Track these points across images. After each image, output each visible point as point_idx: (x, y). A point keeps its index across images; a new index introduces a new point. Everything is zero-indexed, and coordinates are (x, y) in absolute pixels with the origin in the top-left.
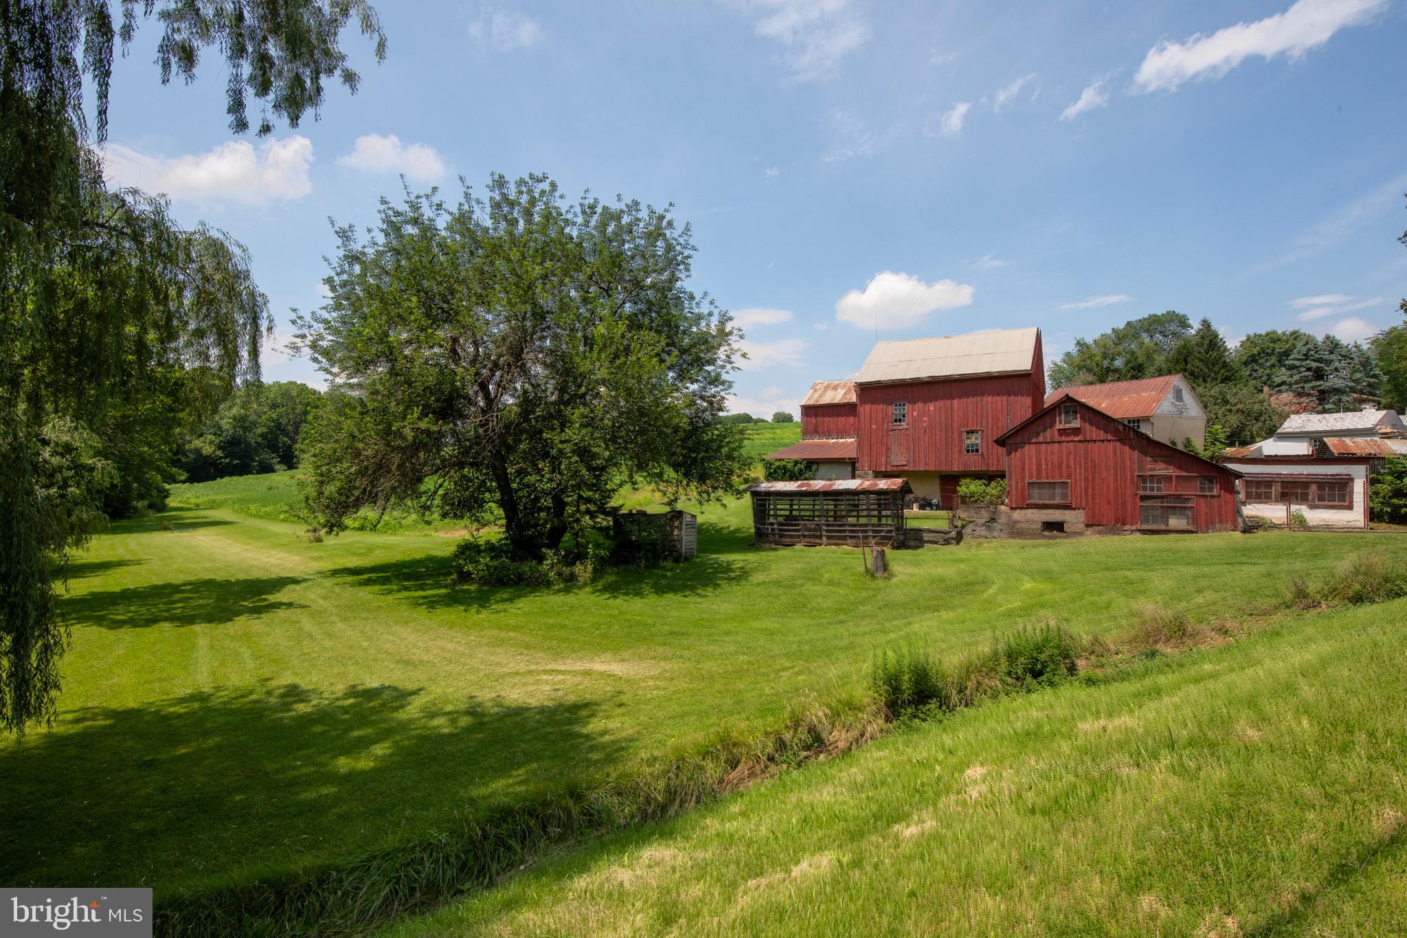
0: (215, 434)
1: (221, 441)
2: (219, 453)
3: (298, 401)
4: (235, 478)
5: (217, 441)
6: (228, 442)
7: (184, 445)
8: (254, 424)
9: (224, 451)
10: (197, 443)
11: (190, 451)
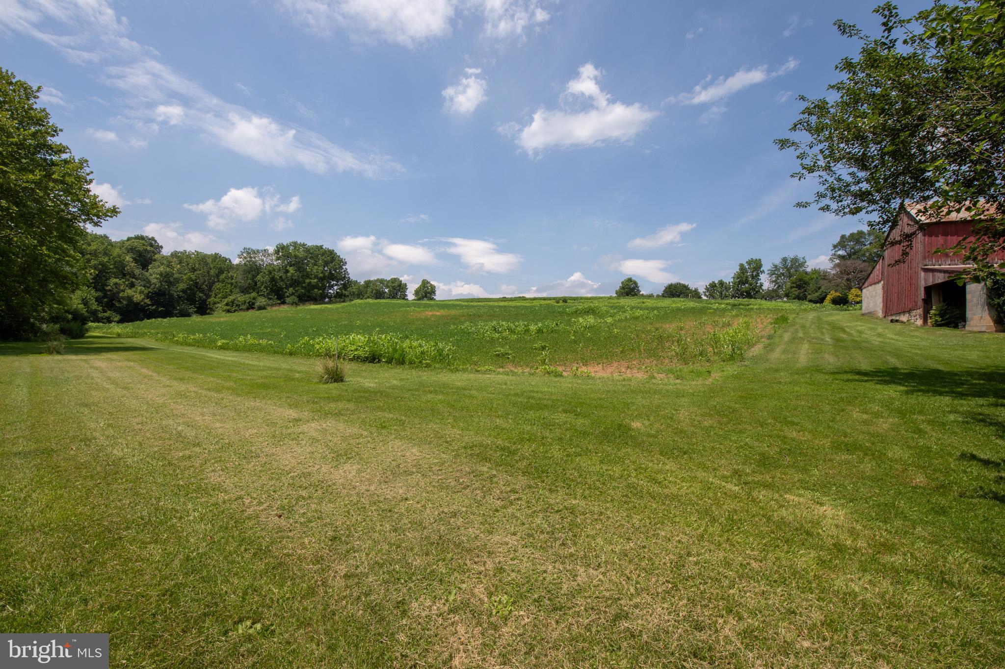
0: (144, 287)
1: (149, 292)
2: (148, 301)
3: (212, 266)
5: (146, 291)
6: (155, 293)
7: (119, 293)
8: (177, 280)
9: (151, 300)
10: (129, 292)
11: (123, 298)
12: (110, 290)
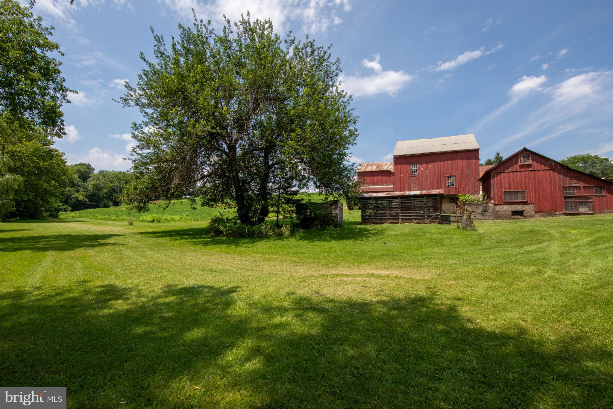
0: (84, 191)
1: (87, 194)
2: (86, 200)
3: (122, 179)
4: (92, 209)
5: (85, 194)
6: (91, 195)
7: (71, 195)
8: (102, 188)
9: (88, 199)
10: (76, 195)
11: (73, 198)
12: (66, 194)
